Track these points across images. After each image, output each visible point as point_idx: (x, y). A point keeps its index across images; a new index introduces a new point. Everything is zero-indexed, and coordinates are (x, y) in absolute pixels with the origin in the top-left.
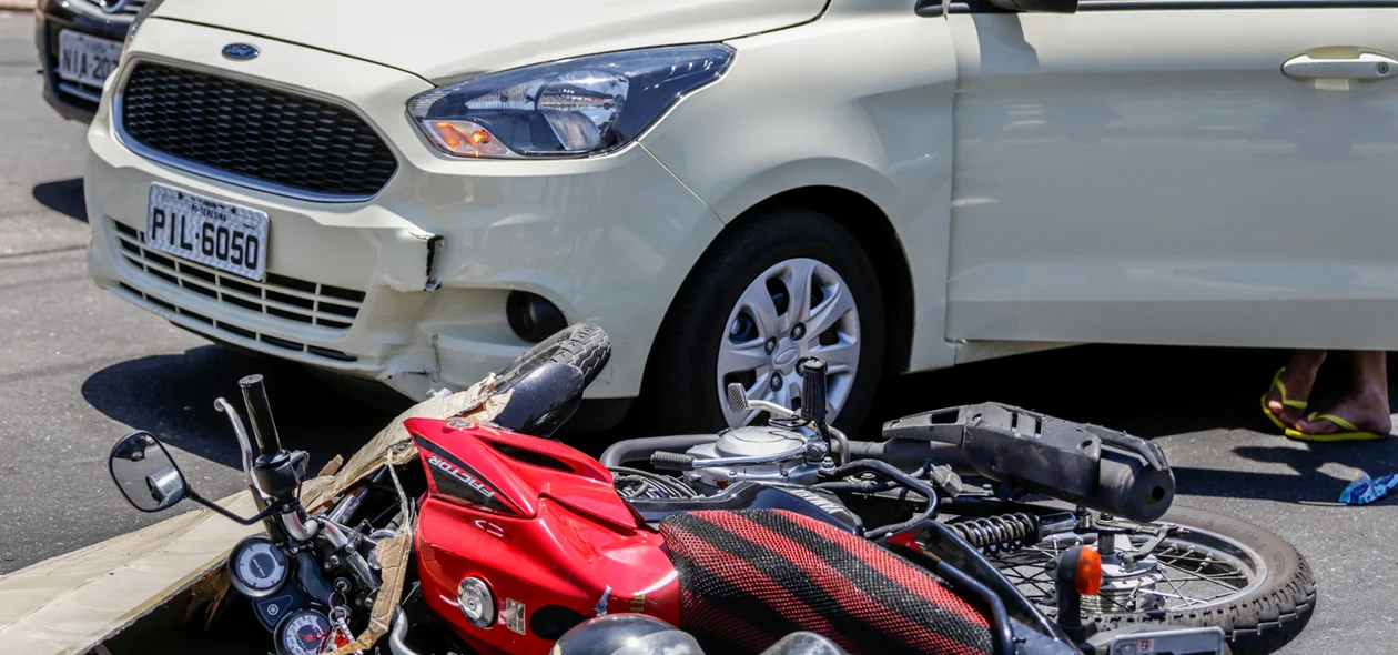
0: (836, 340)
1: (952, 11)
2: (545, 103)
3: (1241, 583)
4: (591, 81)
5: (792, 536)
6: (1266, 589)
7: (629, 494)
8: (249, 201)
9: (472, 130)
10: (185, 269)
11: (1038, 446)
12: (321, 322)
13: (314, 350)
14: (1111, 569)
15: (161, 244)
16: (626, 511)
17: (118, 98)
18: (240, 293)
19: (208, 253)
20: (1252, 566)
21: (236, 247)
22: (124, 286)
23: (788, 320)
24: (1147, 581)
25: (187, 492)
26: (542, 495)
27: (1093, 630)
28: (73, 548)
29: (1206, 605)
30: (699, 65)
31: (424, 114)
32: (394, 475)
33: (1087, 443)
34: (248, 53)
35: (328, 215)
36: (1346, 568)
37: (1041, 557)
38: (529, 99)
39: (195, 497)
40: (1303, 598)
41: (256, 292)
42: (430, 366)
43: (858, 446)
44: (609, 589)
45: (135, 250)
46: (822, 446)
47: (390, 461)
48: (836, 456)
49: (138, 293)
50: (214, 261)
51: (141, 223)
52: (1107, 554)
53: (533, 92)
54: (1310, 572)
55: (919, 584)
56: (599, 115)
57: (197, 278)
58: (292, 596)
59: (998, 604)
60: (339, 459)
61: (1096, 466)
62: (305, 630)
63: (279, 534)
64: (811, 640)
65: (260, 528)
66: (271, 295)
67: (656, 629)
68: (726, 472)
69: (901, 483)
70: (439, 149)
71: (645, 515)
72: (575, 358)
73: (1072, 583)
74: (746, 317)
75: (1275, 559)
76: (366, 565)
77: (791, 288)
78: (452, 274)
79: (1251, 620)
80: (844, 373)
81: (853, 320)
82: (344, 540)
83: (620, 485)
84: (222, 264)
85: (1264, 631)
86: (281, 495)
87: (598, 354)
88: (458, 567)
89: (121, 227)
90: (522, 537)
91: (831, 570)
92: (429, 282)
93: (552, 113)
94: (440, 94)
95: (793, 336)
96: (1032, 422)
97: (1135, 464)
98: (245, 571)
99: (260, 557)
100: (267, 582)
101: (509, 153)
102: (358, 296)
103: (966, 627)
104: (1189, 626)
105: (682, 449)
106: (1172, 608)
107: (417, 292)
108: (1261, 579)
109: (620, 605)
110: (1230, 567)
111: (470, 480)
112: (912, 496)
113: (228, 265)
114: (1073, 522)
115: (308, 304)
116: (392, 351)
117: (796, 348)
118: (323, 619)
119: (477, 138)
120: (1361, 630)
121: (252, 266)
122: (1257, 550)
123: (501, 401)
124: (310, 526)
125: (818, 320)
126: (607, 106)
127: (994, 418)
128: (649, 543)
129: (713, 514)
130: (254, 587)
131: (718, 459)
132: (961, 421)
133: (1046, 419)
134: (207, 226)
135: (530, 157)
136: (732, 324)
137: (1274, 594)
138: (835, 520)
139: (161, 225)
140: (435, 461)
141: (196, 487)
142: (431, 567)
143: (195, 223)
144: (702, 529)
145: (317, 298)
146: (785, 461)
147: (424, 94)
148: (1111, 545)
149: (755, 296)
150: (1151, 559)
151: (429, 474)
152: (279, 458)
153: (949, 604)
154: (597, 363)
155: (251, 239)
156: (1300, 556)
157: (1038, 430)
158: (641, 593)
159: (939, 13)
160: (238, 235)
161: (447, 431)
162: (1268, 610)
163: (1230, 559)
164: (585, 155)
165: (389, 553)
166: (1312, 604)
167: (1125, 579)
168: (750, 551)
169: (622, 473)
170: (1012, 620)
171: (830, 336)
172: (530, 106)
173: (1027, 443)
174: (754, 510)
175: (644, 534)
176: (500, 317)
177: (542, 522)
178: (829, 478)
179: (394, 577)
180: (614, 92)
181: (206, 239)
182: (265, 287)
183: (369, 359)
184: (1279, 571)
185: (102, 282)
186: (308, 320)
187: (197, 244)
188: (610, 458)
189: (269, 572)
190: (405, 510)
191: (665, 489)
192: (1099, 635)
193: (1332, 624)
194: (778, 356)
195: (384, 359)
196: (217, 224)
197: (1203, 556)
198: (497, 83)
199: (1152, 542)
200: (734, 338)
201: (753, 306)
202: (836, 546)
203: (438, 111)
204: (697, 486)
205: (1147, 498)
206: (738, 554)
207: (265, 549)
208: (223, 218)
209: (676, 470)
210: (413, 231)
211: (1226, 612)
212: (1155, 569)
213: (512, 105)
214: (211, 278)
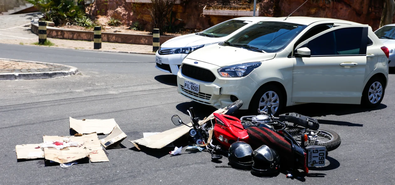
0: (276, 102)
1: (293, 57)
2: (236, 70)
3: (330, 139)
4: (243, 67)
5: (264, 131)
6: (333, 141)
7: (243, 124)
8: (197, 83)
9: (226, 73)
10: (189, 91)
11: (300, 119)
12: (206, 99)
13: (205, 102)
14: (310, 137)
15: (186, 88)
16: (242, 127)
17: (181, 69)
18: (196, 95)
19: (192, 89)
20: (331, 137)
21: (195, 89)
22: (182, 93)
23: (269, 99)
24: (316, 139)
25: (182, 123)
26: (231, 124)
27: (306, 146)
28: (171, 129)
29: (324, 142)
30: (257, 65)
31: (219, 71)
32: (211, 121)
33: (307, 119)
34: (197, 63)
35: (207, 85)
36: (348, 136)
37: (301, 134)
38: (234, 69)
39: (183, 124)
40: (339, 142)
41: (198, 95)
42: (220, 105)
43: (276, 118)
44: (239, 137)
45: (183, 89)
46: (270, 118)
47: (211, 119)
48: (272, 119)
49: (183, 94)
50: (192, 90)
51: (183, 85)
52: (310, 134)
53: (234, 68)
54: (340, 138)
55: (281, 139)
56: (243, 71)
57: (191, 93)
58: (197, 137)
59: (292, 142)
60: (206, 117)
61: (308, 122)
62: (199, 141)
63: (195, 128)
64: (265, 146)
65: (193, 128)
66: (200, 95)
67: (244, 143)
68: (257, 121)
69: (280, 123)
70: (222, 76)
71: (245, 127)
72: (237, 105)
73: (304, 139)
74: (263, 99)
75: (335, 136)
76: (207, 133)
77: (269, 95)
78: (223, 93)
79: (330, 145)
80: (277, 106)
81: (278, 99)
82: (204, 129)
83: (242, 122)
84: (193, 91)
85: (332, 147)
86: (195, 123)
87: (241, 104)
88: (219, 134)
89: (181, 86)
90: (227, 130)
91: (269, 136)
92: (220, 94)
93: (237, 71)
94: (222, 69)
95: (270, 102)
96: (299, 116)
97: (313, 122)
98: (191, 133)
99: (193, 131)
100: (194, 135)
101: (231, 77)
102: (211, 95)
103: (288, 145)
104: (321, 146)
105: (251, 118)
106: (319, 143)
107: (218, 95)
108: (333, 139)
109: (241, 140)
110: (328, 137)
111: (221, 122)
112: (282, 125)
113: (194, 91)
114: (305, 130)
115: (204, 96)
116: (215, 103)
117: (270, 103)
118: (201, 140)
119: (227, 74)
120: (350, 145)
121: (197, 91)
122: (332, 134)
123: (226, 111)
124: (199, 127)
125: (273, 99)
126: (244, 70)
127: (294, 115)
128: (245, 131)
129: (254, 127)
130: (192, 135)
131: (256, 119)
132: (289, 115)
133: (301, 115)
134: (192, 86)
135: (233, 77)
136: (261, 100)
137: (334, 141)
138: (271, 129)
139: (186, 85)
140: (217, 119)
141: (183, 122)
142: (216, 134)
143: (190, 85)
144: (252, 129)
145: (205, 95)
146: (265, 120)
147: (219, 69)
148: (311, 133)
149: (264, 96)
150: (316, 135)
151: (216, 121)
152: (195, 118)
153: (286, 142)
154: (241, 105)
155: (197, 87)
156: (339, 136)
157: (300, 117)
158: (243, 138)
159: (291, 57)
160: (195, 87)
161: (218, 115)
162: (333, 144)
163: (328, 136)
164: (241, 77)
165: (210, 132)
166: (340, 143)
167: (312, 138)
168: (259, 133)
169: (243, 121)
170: (294, 144)
171: (275, 101)
172: (234, 70)
173: (298, 119)
174: (260, 127)
175: (244, 130)
176: (229, 99)
177: (230, 128)
178: (271, 122)
179: (211, 135)
180: (245, 68)
181: (191, 87)
182: (199, 94)
183: (212, 104)
184: (335, 138)
185: (179, 93)
186: (204, 98)
187: (190, 88)
188: (241, 119)
189: (194, 133)
190: (212, 126)
191: (248, 123)
192: (307, 147)
193: (345, 144)
194: (267, 104)
195: (214, 104)
196: (193, 86)
197: (325, 135)
198: (229, 67)
199: (317, 133)
200: (261, 102)
201: (264, 97)
202: (270, 133)
203: (221, 71)
204: (253, 123)
205: (315, 127)
206: (257, 133)
207: (194, 130)
208: (194, 85)
209: (251, 121)
210: (218, 87)
211: (327, 144)
212: (317, 137)
213: (231, 70)
214: (192, 93)
